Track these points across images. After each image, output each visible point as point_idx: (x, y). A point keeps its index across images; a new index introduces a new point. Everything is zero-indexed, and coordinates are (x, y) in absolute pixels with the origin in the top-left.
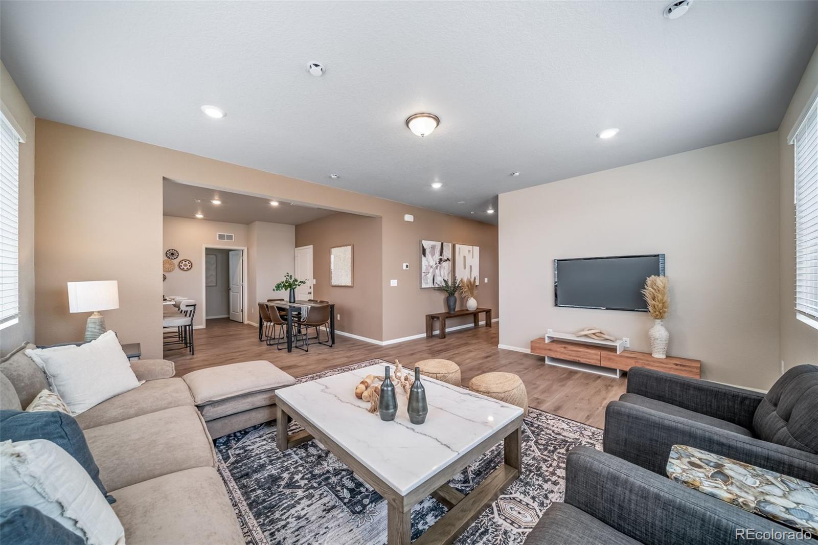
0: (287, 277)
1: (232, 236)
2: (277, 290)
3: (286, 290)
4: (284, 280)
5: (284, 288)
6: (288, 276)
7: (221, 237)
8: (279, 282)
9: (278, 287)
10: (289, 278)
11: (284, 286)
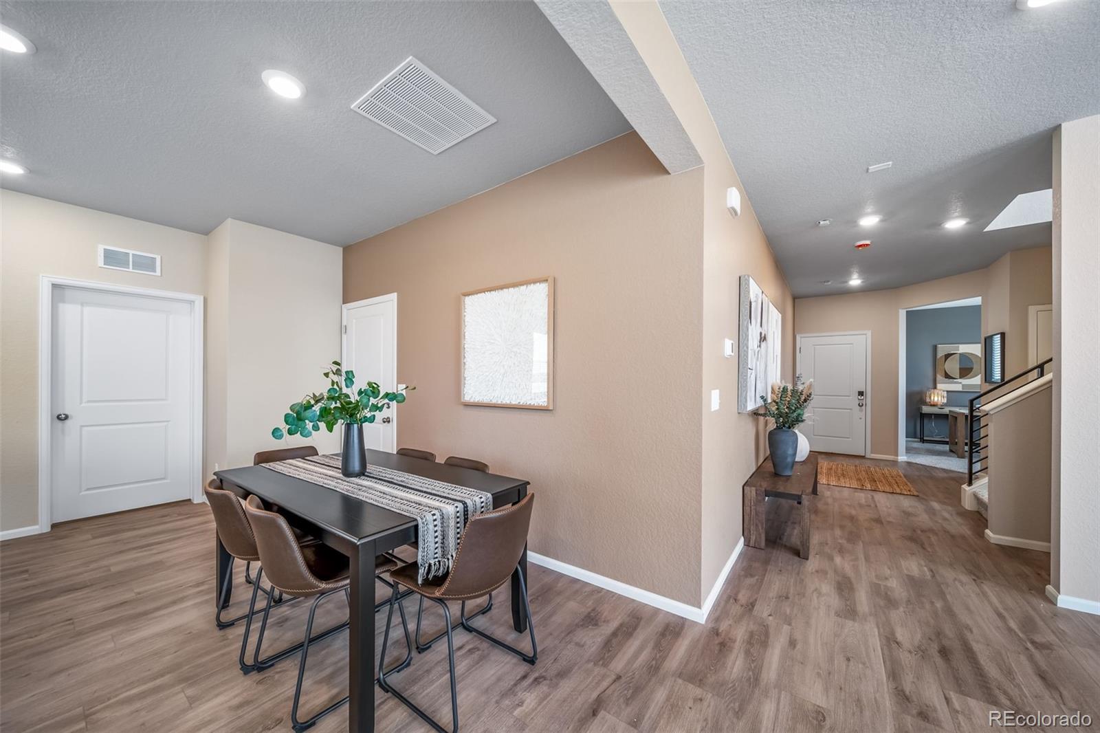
0: (336, 378)
1: (154, 259)
2: (290, 432)
3: (330, 430)
4: (323, 387)
5: (322, 425)
6: (338, 372)
7: (110, 257)
8: (300, 398)
9: (297, 418)
10: (342, 380)
11: (325, 412)
